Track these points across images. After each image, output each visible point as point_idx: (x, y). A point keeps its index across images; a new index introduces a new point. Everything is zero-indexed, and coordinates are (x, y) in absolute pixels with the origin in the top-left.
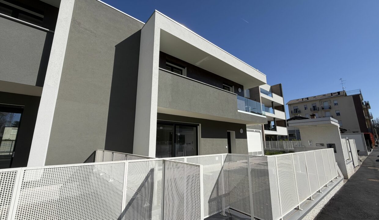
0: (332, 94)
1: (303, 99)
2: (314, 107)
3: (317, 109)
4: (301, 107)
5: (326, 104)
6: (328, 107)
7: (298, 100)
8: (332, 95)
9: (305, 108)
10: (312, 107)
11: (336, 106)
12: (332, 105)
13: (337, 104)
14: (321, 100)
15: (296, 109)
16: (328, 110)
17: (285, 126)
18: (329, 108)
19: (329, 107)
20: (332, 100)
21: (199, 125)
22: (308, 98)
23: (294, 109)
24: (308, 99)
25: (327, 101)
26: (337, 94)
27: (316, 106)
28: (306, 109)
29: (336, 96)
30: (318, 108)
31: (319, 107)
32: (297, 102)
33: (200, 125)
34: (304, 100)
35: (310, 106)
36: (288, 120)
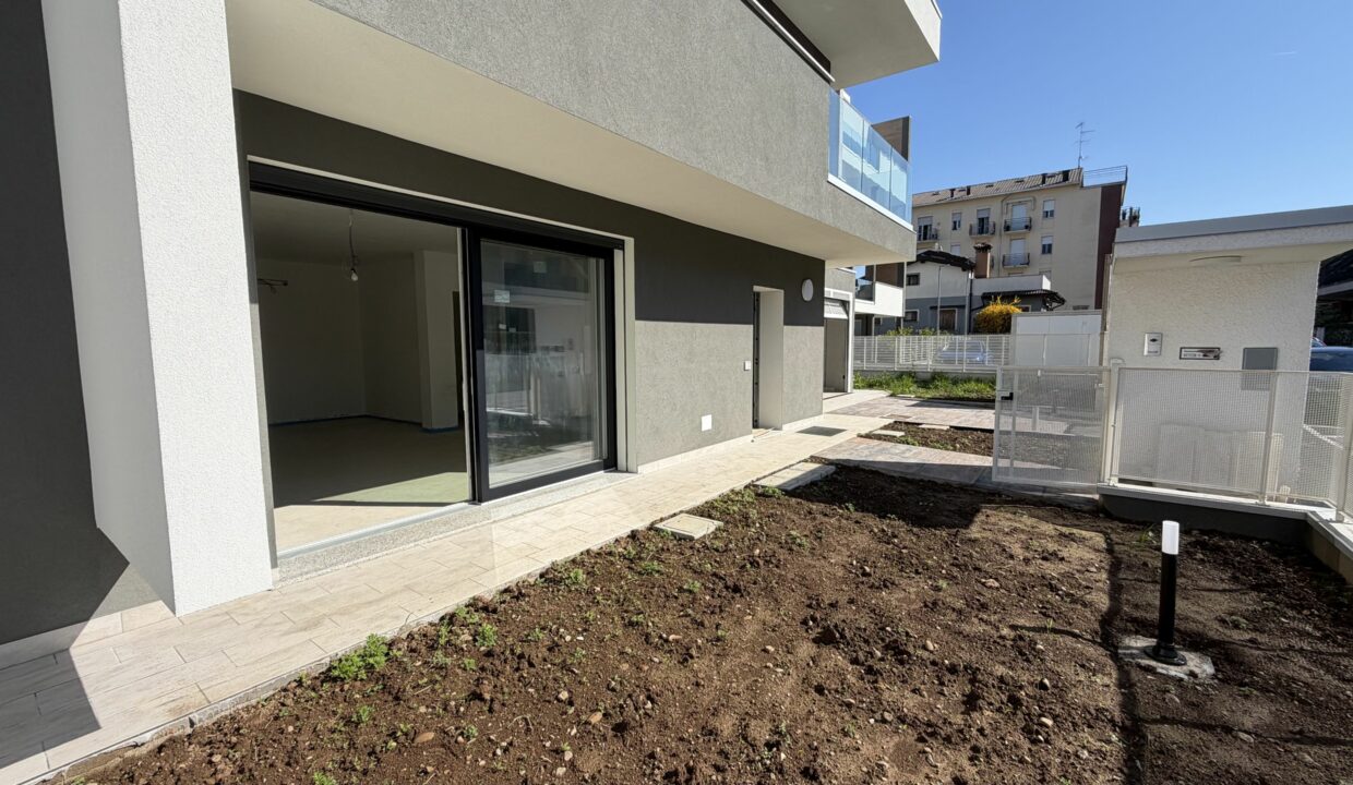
0: (1044, 176)
1: (953, 190)
2: (982, 221)
3: (991, 229)
4: (941, 221)
5: (1019, 214)
6: (1023, 225)
7: (937, 194)
8: (1044, 182)
9: (955, 223)
10: (975, 222)
11: (1049, 221)
12: (1038, 215)
13: (1052, 212)
14: (1007, 196)
15: (926, 227)
16: (1020, 234)
17: (899, 284)
18: (1026, 227)
19: (1028, 224)
20: (1040, 198)
21: (621, 245)
22: (968, 190)
23: (920, 228)
24: (968, 193)
25: (1025, 203)
26: (1060, 178)
27: (988, 218)
28: (955, 228)
29: (1056, 187)
30: (994, 225)
31: (997, 222)
32: (934, 199)
33: (630, 242)
34: (955, 196)
35: (970, 218)
36: (909, 264)
